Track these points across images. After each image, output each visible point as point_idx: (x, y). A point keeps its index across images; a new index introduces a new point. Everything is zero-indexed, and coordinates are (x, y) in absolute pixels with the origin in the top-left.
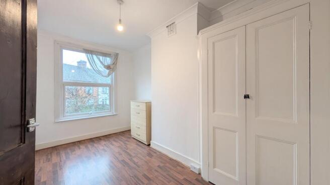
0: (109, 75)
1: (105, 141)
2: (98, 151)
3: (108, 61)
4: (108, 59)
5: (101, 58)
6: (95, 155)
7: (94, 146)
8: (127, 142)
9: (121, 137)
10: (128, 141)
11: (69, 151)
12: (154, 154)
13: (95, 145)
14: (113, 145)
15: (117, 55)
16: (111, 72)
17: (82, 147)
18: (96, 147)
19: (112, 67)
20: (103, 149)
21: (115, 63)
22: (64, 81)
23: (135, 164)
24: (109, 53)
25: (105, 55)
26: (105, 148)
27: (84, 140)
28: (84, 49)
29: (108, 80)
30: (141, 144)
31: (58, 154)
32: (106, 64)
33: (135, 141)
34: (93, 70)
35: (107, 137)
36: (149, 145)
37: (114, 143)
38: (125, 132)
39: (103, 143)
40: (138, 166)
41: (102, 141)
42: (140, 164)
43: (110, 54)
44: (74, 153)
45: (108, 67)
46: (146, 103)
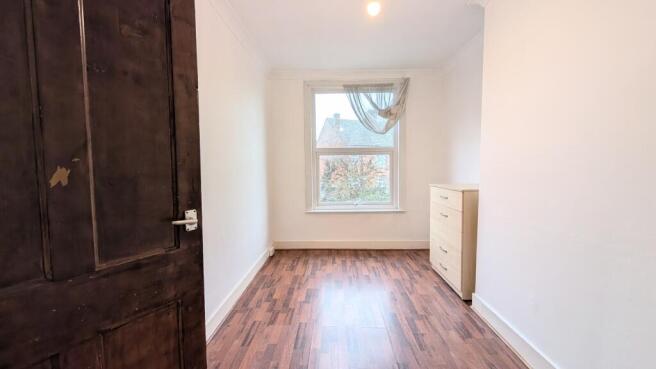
0: (387, 128)
1: (377, 261)
2: (358, 277)
3: (389, 99)
4: (387, 95)
5: (374, 96)
6: (351, 281)
7: (354, 265)
8: (417, 277)
9: (409, 261)
10: (420, 276)
11: (319, 262)
12: (476, 334)
13: (358, 264)
14: (387, 273)
15: (406, 82)
16: (392, 122)
17: (338, 261)
18: (357, 269)
19: (393, 111)
20: (367, 276)
21: (401, 103)
22: (318, 147)
23: (416, 335)
24: (390, 82)
25: (381, 87)
26: (372, 275)
27: (345, 250)
28: (345, 86)
29: (388, 140)
30: (449, 293)
31: (306, 263)
32: (383, 108)
33: (437, 279)
34: (359, 122)
35: (382, 254)
36: (468, 302)
37: (391, 270)
38: (420, 253)
39: (372, 263)
40: (420, 345)
41: (371, 260)
42: (427, 341)
43: (392, 85)
44: (324, 268)
45: (387, 113)
46: (463, 192)
